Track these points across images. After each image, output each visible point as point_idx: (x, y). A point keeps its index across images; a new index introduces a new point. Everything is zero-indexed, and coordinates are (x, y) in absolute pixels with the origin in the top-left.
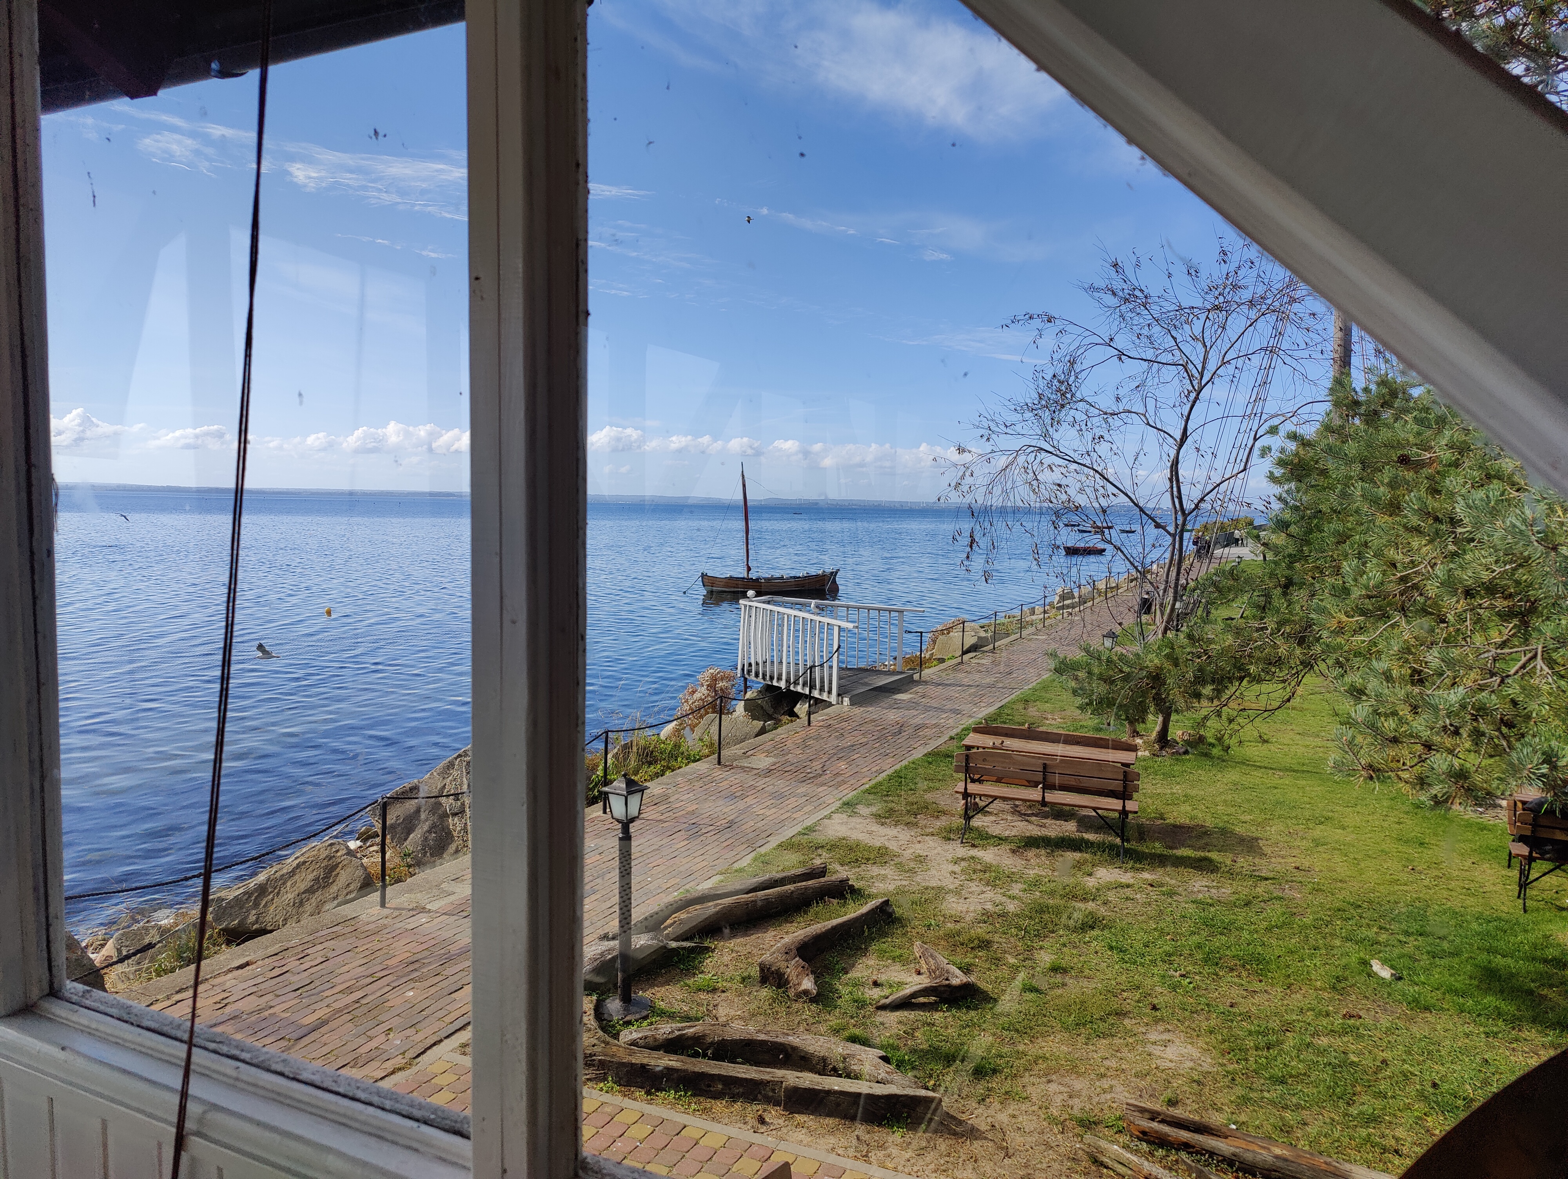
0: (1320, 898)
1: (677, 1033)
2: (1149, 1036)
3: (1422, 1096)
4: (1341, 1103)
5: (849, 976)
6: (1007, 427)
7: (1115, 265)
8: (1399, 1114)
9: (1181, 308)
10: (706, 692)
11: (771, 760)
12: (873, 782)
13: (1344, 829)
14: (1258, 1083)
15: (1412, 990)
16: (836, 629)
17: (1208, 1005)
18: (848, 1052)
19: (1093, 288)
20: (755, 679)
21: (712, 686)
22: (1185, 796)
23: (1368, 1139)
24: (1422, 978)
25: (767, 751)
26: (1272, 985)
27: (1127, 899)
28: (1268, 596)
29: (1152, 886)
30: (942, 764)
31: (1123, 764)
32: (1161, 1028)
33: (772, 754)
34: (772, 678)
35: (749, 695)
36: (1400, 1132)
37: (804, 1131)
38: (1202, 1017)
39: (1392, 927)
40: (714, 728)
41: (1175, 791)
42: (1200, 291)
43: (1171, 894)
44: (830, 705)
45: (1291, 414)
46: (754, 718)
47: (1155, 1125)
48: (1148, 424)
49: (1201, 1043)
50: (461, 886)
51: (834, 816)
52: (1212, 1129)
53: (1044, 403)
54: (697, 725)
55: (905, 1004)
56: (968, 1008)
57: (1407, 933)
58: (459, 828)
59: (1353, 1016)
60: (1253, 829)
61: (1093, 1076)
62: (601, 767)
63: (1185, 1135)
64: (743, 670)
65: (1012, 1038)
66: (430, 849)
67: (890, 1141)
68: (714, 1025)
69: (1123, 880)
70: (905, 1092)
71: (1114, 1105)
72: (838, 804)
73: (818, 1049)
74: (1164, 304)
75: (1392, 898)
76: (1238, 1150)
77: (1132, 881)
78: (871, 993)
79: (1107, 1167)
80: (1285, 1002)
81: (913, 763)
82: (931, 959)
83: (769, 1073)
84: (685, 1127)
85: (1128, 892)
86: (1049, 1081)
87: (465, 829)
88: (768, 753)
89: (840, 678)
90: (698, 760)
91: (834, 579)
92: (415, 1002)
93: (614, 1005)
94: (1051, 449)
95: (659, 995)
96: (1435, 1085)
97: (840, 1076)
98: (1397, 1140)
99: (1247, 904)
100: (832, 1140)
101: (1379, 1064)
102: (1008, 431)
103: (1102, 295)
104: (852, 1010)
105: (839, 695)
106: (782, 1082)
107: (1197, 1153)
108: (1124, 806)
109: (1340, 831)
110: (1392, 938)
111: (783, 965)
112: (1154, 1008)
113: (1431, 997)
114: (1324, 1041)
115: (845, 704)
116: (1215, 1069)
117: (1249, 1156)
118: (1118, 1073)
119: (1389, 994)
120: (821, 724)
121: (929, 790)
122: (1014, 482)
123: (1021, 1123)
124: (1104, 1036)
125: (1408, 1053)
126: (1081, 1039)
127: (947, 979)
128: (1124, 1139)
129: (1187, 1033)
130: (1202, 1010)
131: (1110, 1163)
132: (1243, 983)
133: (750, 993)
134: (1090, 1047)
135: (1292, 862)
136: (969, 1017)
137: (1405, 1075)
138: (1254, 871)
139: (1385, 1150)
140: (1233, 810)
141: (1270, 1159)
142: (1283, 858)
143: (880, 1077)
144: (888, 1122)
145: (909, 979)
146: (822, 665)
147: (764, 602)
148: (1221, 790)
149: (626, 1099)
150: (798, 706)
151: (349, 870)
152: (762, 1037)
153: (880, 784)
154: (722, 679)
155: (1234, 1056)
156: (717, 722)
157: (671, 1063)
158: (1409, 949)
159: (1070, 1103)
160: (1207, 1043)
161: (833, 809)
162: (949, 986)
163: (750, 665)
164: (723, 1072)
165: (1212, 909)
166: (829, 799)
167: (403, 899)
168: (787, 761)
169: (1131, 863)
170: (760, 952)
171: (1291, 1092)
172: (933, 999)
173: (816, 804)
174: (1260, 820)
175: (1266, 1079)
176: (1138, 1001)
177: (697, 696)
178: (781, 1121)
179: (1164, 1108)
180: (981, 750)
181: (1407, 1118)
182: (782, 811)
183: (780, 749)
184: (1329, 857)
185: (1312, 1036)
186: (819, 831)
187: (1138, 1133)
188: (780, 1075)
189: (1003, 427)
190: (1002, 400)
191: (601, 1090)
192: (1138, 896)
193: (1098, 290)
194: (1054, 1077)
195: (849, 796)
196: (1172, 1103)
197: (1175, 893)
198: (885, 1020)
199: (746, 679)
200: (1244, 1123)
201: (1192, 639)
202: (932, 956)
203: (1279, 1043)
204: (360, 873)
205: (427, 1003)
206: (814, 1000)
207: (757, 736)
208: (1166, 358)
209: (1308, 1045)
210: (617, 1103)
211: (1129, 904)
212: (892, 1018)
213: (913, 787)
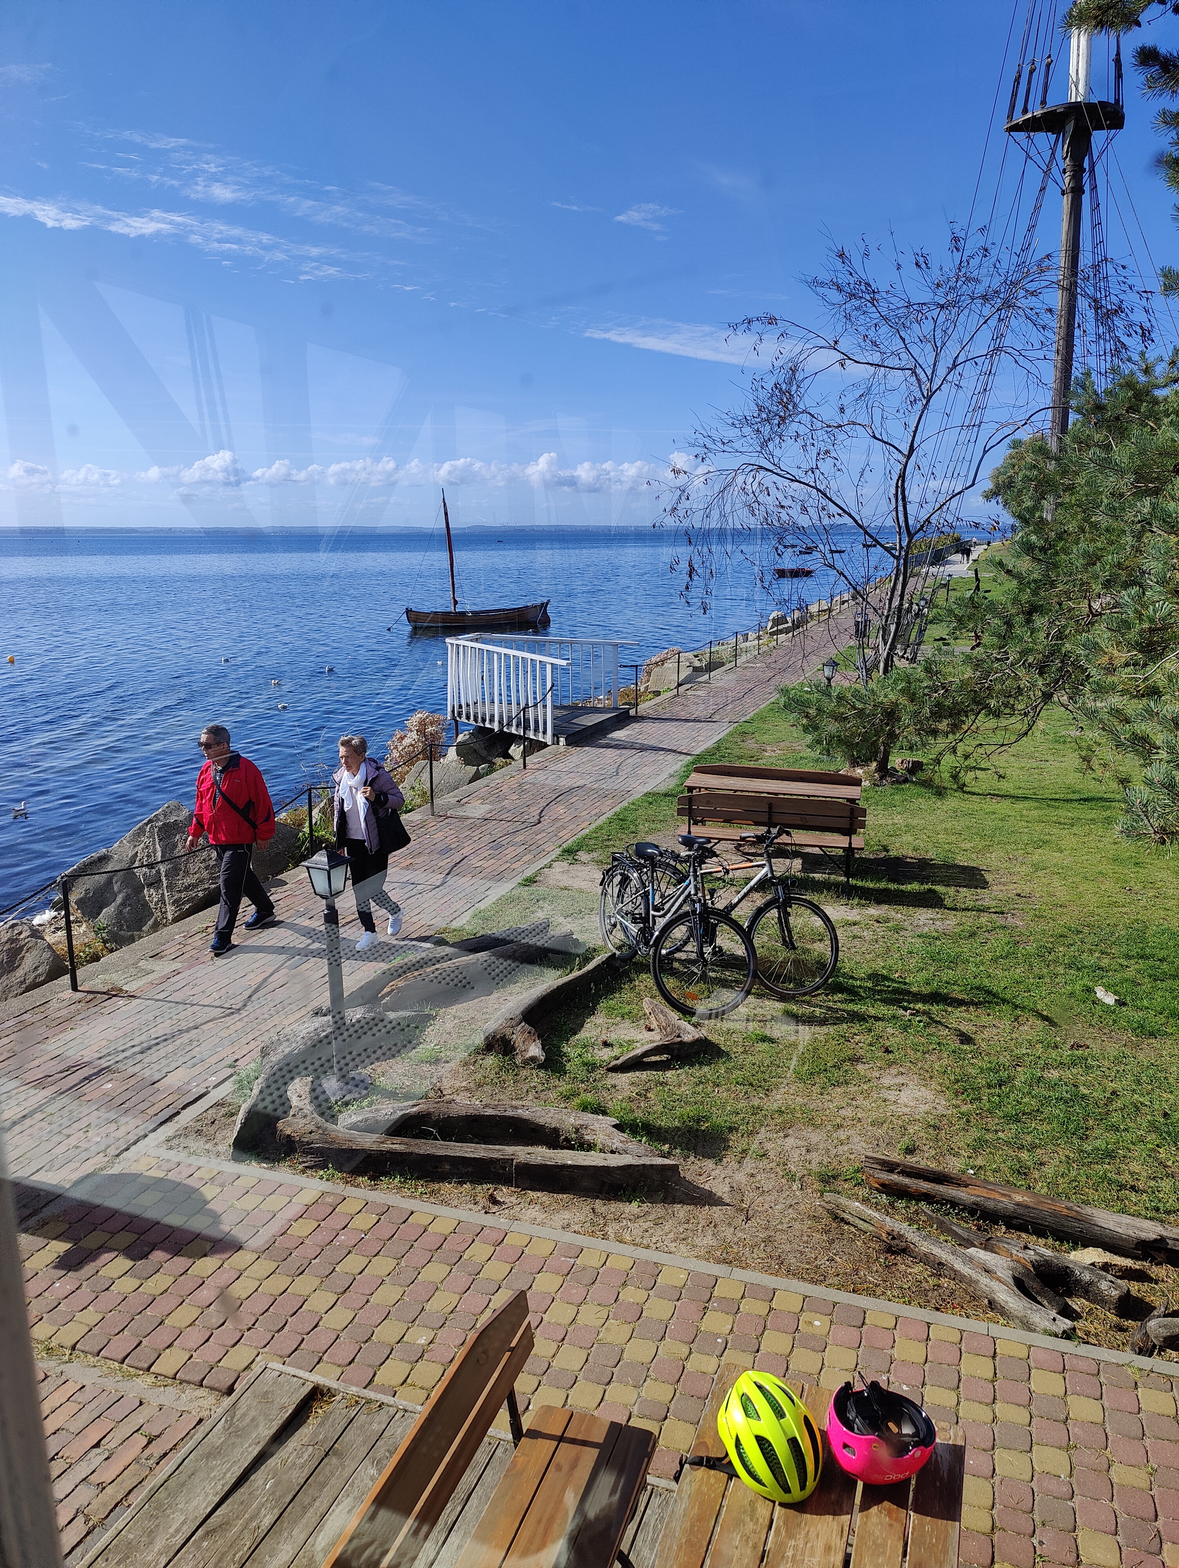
0: (1042, 925)
1: (400, 1113)
2: (882, 1081)
3: (1153, 1127)
4: (1075, 1140)
5: (577, 1037)
6: (724, 443)
7: (841, 255)
8: (1132, 1147)
9: (909, 305)
10: (416, 737)
11: (488, 807)
12: (593, 826)
13: (1061, 852)
14: (992, 1123)
15: (1138, 1016)
16: (549, 667)
17: (939, 1044)
18: (581, 1122)
19: (816, 283)
20: (466, 721)
21: (421, 731)
22: (906, 826)
23: (1104, 1178)
24: (1145, 1003)
25: (482, 798)
26: (1000, 1018)
27: (855, 937)
28: (1009, 624)
29: (879, 922)
30: (663, 804)
31: (848, 800)
32: (894, 1071)
33: (488, 801)
34: (484, 720)
35: (461, 738)
36: (1135, 1167)
37: (538, 1207)
38: (934, 1057)
39: (1113, 951)
40: (426, 775)
41: (896, 821)
42: (930, 285)
43: (897, 929)
44: (545, 745)
45: (1023, 422)
46: (467, 763)
47: (895, 1177)
48: (874, 437)
49: (934, 1085)
50: (161, 963)
51: (555, 864)
52: (952, 1178)
53: (764, 416)
54: (408, 772)
55: (635, 1064)
56: (701, 1064)
57: (1128, 957)
58: (155, 900)
59: (1081, 1046)
60: (974, 856)
61: (829, 1128)
62: (307, 824)
63: (925, 1186)
64: (453, 712)
65: (746, 1093)
66: (126, 921)
67: (627, 1212)
68: (439, 1102)
69: (849, 918)
70: (641, 1162)
71: (852, 1157)
72: (558, 851)
73: (549, 1120)
74: (892, 300)
75: (1112, 921)
76: (978, 1199)
77: (858, 918)
78: (601, 1053)
79: (848, 1223)
80: (1014, 1036)
81: (633, 804)
82: (661, 1016)
83: (499, 1150)
84: (412, 1213)
85: (856, 930)
86: (786, 1136)
87: (162, 900)
88: (483, 799)
89: (555, 719)
90: (410, 811)
91: (545, 610)
92: (114, 1095)
93: (331, 1085)
94: (771, 467)
95: (379, 1070)
96: (1166, 1115)
97: (572, 1148)
98: (1132, 1174)
99: (973, 935)
100: (566, 1215)
101: (1109, 1095)
102: (726, 448)
103: (825, 290)
104: (582, 1073)
105: (554, 735)
106: (512, 1160)
107: (937, 1202)
108: (850, 843)
109: (1057, 854)
110: (1113, 962)
111: (508, 1031)
112: (887, 1051)
113: (1156, 1021)
114: (1054, 1075)
115: (561, 744)
116: (950, 1112)
117: (990, 1205)
118: (855, 1122)
119: (1115, 1021)
120: (537, 766)
121: (650, 832)
122: (733, 505)
123: (759, 1181)
124: (839, 1084)
125: (1138, 1082)
126: (817, 1089)
127: (679, 1036)
128: (863, 1192)
129: (920, 1075)
130: (934, 1049)
131: (851, 1219)
132: (972, 1018)
133: (475, 1062)
134: (826, 1097)
135: (1013, 889)
136: (702, 1072)
137: (1136, 1107)
138: (977, 900)
139: (1122, 1187)
140: (954, 838)
141: (1011, 1207)
142: (1004, 885)
143: (614, 1147)
144: (624, 1192)
145: (639, 1037)
146: (535, 705)
147: (471, 641)
148: (941, 818)
149: (348, 1186)
150: (513, 747)
151: (35, 952)
152: (489, 1112)
153: (601, 828)
154: (432, 724)
155: (968, 1096)
156: (428, 769)
157: (394, 1146)
158: (1130, 973)
159: (808, 1157)
160: (940, 1085)
161: (553, 857)
162: (681, 1043)
163: (460, 707)
164: (450, 1153)
165: (938, 943)
166: (549, 847)
167: (97, 981)
168: (503, 808)
169: (856, 901)
170: (484, 1017)
171: (1025, 1131)
172: (664, 1057)
173: (535, 852)
174: (980, 847)
175: (1000, 1118)
176: (871, 1045)
177: (407, 742)
178: (513, 1199)
179: (902, 1157)
180: (703, 792)
181: (1139, 1151)
182: (500, 862)
183: (496, 795)
184: (1049, 881)
185: (1043, 1070)
186: (540, 881)
187: (877, 1186)
188: (511, 1153)
189: (719, 444)
190: (719, 413)
191: (321, 1178)
192: (865, 934)
193: (822, 284)
194: (790, 1131)
195: (569, 842)
196: (910, 1151)
197: (903, 929)
198: (617, 1082)
199: (456, 722)
200: (981, 1167)
201: (930, 672)
202: (662, 1012)
203: (1011, 1079)
204: (47, 955)
205: (128, 1095)
206: (541, 1066)
207: (470, 782)
208: (893, 362)
209: (1039, 1079)
210: (339, 1191)
211: (856, 942)
212: (622, 1079)
213: (634, 829)
